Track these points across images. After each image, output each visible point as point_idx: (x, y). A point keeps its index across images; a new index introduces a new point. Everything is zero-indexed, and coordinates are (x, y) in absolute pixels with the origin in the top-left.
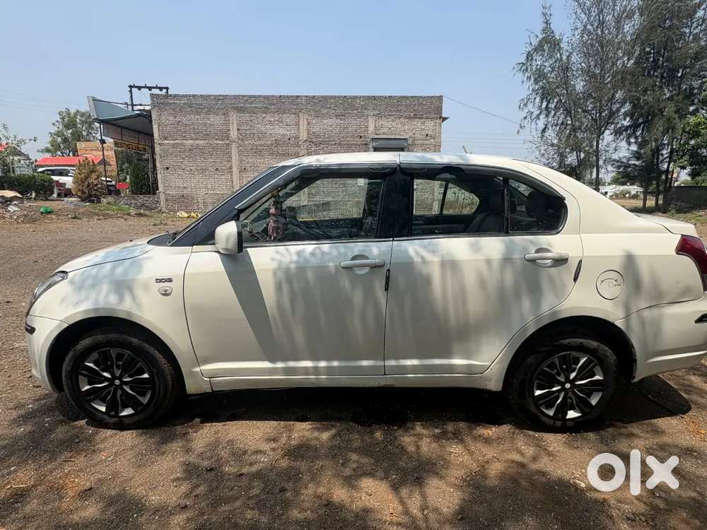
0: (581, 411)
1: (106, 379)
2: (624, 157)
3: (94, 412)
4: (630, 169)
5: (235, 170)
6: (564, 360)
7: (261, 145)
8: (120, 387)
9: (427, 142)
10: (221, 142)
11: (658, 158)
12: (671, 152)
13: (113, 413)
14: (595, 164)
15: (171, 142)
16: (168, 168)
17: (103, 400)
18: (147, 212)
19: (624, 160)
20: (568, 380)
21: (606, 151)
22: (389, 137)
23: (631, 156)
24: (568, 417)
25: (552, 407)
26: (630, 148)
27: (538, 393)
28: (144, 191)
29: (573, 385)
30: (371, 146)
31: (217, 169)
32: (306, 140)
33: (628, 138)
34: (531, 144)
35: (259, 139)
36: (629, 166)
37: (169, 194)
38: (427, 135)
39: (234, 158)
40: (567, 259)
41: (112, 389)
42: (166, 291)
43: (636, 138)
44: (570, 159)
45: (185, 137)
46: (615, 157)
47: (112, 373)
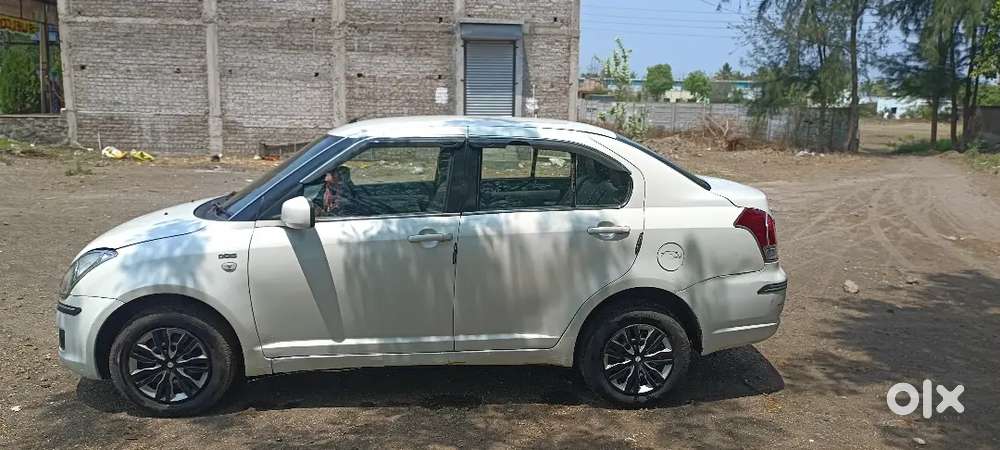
0: (653, 385)
1: (160, 361)
2: (899, 55)
3: (142, 398)
4: (908, 75)
5: (212, 73)
6: (632, 333)
7: (261, 30)
8: (173, 370)
9: (555, 31)
10: (186, 23)
11: (952, 59)
12: (973, 49)
13: (164, 399)
14: (850, 66)
15: (91, 20)
16: (83, 67)
17: (153, 386)
18: (41, 148)
19: (899, 60)
20: (637, 353)
21: (867, 45)
22: (491, 21)
23: (910, 53)
24: (640, 392)
25: (623, 382)
26: (908, 40)
27: (608, 367)
28: (28, 106)
29: (643, 359)
30: (458, 35)
31: (178, 71)
32: (344, 23)
33: (905, 22)
34: (739, 31)
35: (258, 18)
36: (908, 69)
37: (85, 115)
38: (555, 19)
39: (209, 51)
40: (628, 233)
41: (165, 373)
42: (229, 267)
43: (917, 22)
44: (807, 57)
45: (117, 11)
46: (881, 53)
47: (167, 356)
